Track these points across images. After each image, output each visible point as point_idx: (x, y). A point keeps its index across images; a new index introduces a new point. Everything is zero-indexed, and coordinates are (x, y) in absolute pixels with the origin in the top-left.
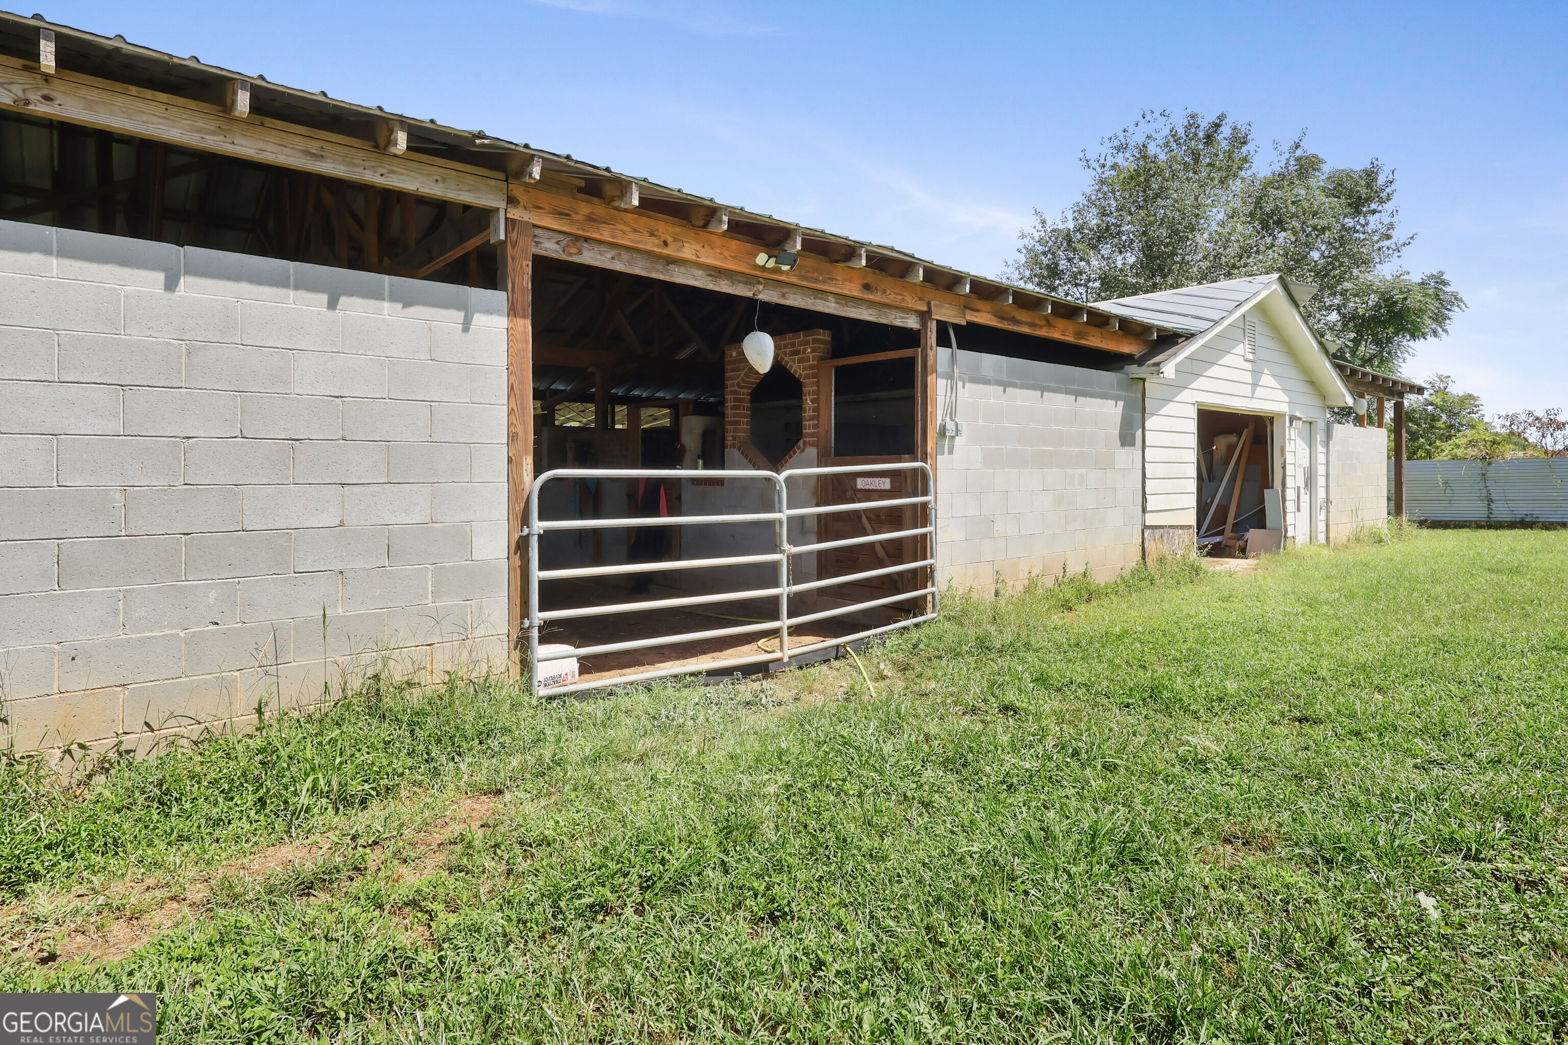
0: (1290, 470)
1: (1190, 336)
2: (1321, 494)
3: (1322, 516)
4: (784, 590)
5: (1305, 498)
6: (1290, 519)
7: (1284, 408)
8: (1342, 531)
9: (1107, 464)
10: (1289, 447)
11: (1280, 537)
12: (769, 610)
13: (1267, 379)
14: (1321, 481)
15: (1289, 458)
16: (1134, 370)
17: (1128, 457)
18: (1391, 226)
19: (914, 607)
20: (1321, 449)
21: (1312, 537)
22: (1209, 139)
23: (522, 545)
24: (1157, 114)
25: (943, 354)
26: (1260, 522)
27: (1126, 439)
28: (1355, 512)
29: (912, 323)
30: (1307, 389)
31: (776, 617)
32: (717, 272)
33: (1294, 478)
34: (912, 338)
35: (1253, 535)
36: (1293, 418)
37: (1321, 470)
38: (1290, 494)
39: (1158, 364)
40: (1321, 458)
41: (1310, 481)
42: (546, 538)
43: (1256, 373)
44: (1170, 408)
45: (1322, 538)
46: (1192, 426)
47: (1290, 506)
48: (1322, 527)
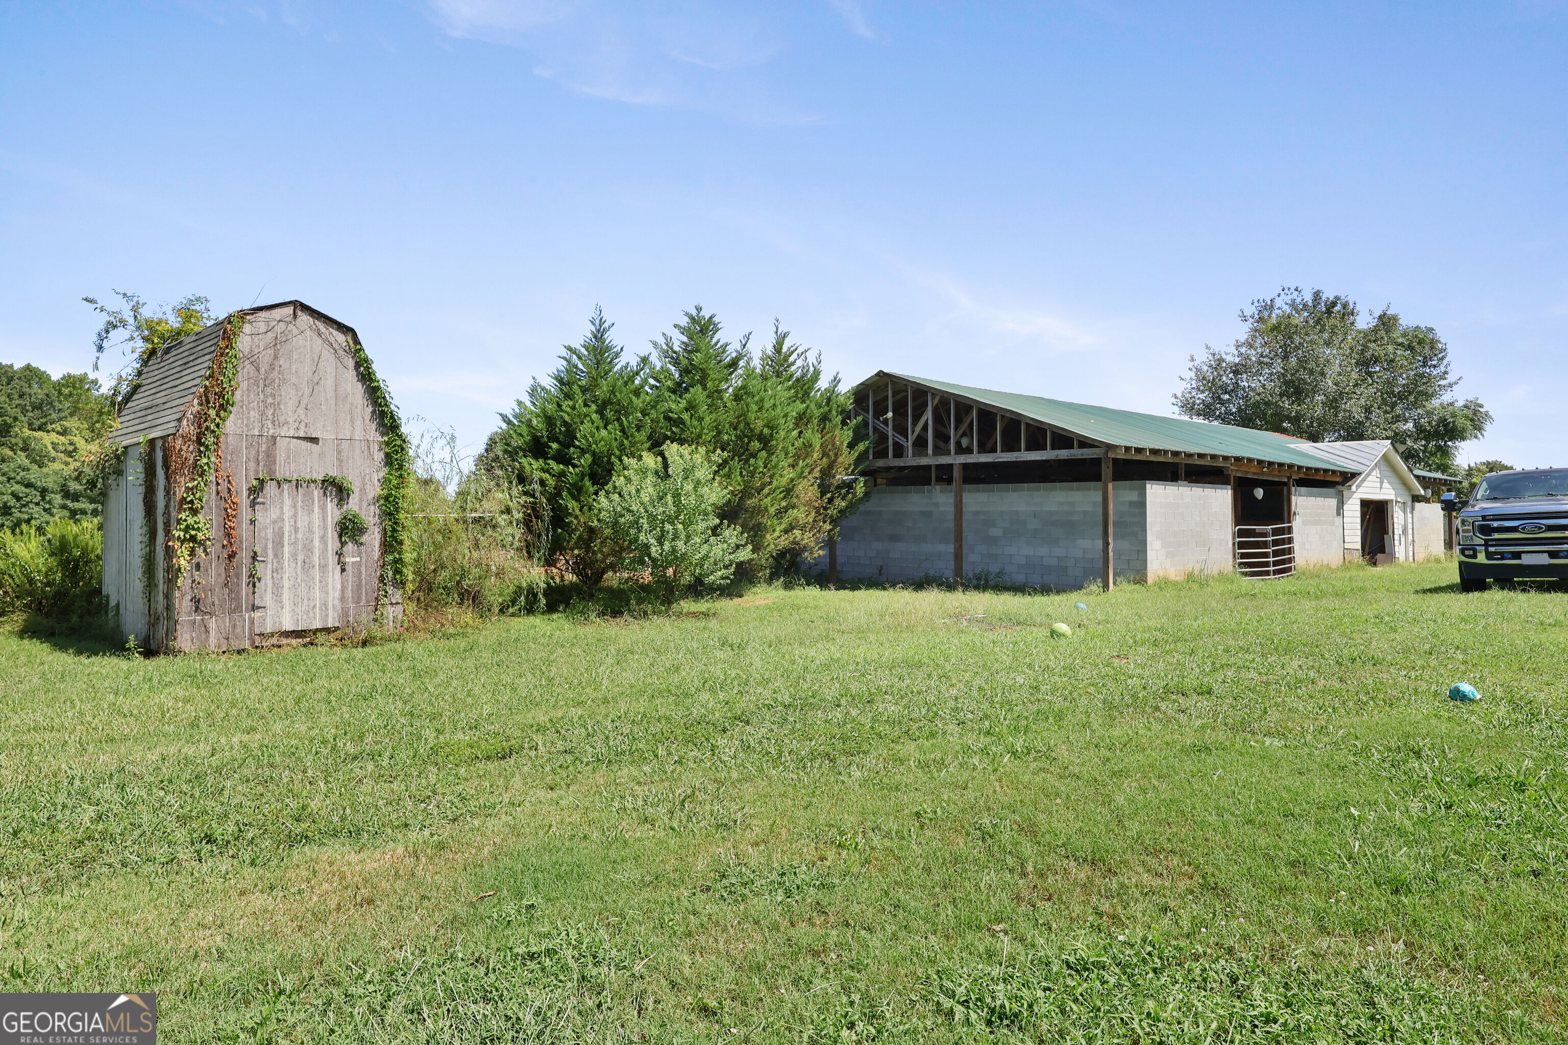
0: (1396, 526)
1: (1360, 474)
2: (1410, 537)
3: (1411, 549)
4: (1271, 559)
5: (1403, 539)
6: (1396, 548)
7: (1393, 497)
8: (1421, 556)
9: (1332, 524)
10: (1395, 515)
11: (1392, 557)
12: (1267, 564)
13: (1386, 484)
14: (1410, 531)
15: (1396, 520)
16: (1340, 487)
17: (1338, 520)
18: (1446, 373)
19: (1289, 569)
20: (1410, 515)
21: (1407, 558)
22: (1329, 312)
23: (1234, 544)
24: (1292, 290)
25: (1293, 488)
26: (1382, 550)
27: (1338, 514)
28: (1427, 547)
29: (1286, 480)
30: (1403, 487)
31: (1268, 567)
32: (1254, 473)
33: (1398, 530)
34: (1284, 484)
35: (1379, 556)
36: (1396, 502)
37: (1410, 526)
38: (1396, 537)
39: (1350, 486)
40: (1410, 520)
41: (1405, 531)
42: (1239, 543)
43: (1382, 483)
44: (1351, 501)
45: (1411, 559)
46: (1358, 508)
47: (1397, 543)
48: (1411, 554)
